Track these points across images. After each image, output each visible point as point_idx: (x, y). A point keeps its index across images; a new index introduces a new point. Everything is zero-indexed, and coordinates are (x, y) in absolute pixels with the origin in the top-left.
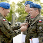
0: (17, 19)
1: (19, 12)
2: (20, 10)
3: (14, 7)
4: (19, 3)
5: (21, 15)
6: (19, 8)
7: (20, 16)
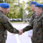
0: (27, 16)
1: (29, 10)
2: (29, 8)
3: (24, 5)
4: (28, 2)
5: (31, 12)
6: (29, 6)
7: (29, 13)
